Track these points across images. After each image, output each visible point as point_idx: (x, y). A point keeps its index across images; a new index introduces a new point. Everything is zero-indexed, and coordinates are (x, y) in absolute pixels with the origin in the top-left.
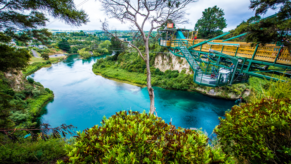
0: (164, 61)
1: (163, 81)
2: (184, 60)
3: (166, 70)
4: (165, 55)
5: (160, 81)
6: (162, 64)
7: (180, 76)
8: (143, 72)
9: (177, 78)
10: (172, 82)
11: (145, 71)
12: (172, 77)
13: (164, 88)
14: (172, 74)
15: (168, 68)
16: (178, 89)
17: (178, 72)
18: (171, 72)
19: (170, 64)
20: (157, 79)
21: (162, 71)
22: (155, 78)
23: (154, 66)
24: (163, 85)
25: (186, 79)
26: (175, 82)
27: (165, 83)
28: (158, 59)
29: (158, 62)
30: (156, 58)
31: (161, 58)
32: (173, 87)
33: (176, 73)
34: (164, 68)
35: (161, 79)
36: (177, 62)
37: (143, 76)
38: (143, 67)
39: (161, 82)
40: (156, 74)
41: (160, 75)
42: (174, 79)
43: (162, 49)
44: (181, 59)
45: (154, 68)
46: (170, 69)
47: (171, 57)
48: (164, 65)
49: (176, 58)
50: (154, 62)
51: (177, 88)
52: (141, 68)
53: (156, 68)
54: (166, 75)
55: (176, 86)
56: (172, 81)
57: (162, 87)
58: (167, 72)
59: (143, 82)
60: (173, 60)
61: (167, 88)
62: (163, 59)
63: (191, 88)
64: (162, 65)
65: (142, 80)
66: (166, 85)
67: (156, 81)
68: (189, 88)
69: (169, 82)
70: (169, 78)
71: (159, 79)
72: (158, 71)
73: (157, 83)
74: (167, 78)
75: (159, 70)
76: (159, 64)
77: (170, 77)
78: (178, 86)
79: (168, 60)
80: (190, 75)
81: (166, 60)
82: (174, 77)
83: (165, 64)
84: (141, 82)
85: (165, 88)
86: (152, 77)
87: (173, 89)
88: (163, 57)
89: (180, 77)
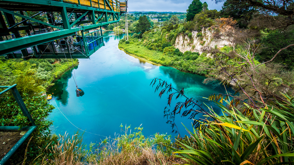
0: (185, 42)
1: (179, 62)
2: (206, 42)
3: (186, 51)
4: (186, 35)
5: (176, 61)
6: (183, 44)
7: (199, 58)
8: (162, 51)
9: (195, 61)
10: (189, 65)
11: (164, 50)
12: (190, 59)
13: (178, 70)
14: (191, 56)
15: (188, 49)
16: (194, 73)
17: (198, 54)
18: (190, 53)
19: (191, 45)
20: (174, 59)
21: (182, 52)
22: (172, 58)
23: (174, 46)
24: (178, 67)
25: (205, 63)
26: (193, 65)
27: (180, 65)
28: (179, 39)
29: (179, 42)
30: (177, 38)
31: (182, 38)
32: (189, 70)
33: (195, 55)
34: (184, 49)
35: (178, 60)
36: (199, 43)
37: (161, 55)
38: (162, 46)
39: (177, 63)
40: (175, 54)
41: (179, 55)
42: (192, 61)
43: (184, 28)
44: (204, 40)
45: (174, 48)
46: (191, 50)
47: (192, 38)
48: (184, 45)
49: (198, 39)
50: (175, 41)
51: (194, 71)
52: (161, 46)
53: (176, 48)
54: (184, 56)
55: (193, 69)
56: (189, 63)
57: (177, 69)
58: (187, 53)
59: (159, 61)
60: (194, 40)
61: (182, 70)
62: (184, 39)
63: (209, 74)
64: (183, 46)
65: (159, 58)
66: (182, 67)
67: (172, 62)
68: (208, 74)
69: (186, 63)
70: (187, 60)
71: (175, 60)
72: (178, 52)
73: (173, 63)
74: (185, 60)
75: (179, 50)
76: (180, 45)
77: (189, 59)
78: (194, 69)
79: (189, 41)
80: (210, 59)
81: (187, 40)
82: (192, 59)
83: (186, 45)
84: (156, 61)
85: (180, 70)
86: (170, 57)
87: (189, 72)
88: (185, 38)
89: (199, 60)
